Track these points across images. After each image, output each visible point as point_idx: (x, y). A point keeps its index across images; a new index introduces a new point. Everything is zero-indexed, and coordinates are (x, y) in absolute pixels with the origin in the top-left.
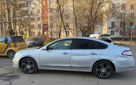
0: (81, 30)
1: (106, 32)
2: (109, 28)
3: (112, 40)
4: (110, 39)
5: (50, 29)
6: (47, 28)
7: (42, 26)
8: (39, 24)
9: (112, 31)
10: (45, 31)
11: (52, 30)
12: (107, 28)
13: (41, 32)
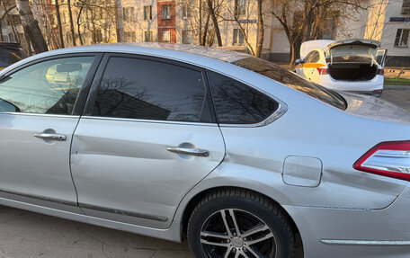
0: (285, 25)
1: (380, 36)
2: (392, 20)
3: (380, 67)
4: (374, 61)
5: (180, 23)
6: (173, 17)
7: (155, 10)
8: (146, 4)
9: (399, 31)
10: (166, 29)
11: (186, 25)
12: (382, 19)
13: (155, 32)
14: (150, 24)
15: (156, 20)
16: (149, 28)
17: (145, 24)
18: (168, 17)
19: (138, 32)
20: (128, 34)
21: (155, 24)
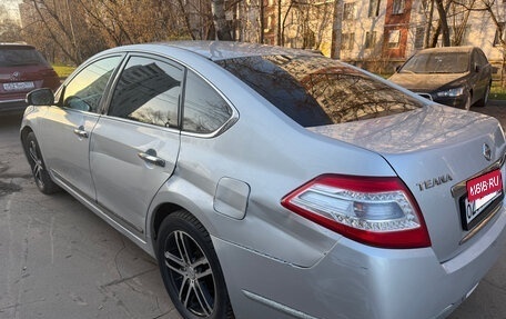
5: (416, 18)
6: (407, 12)
7: (384, 4)
10: (393, 28)
13: (379, 32)
14: (374, 22)
15: (384, 16)
16: (373, 26)
17: (368, 23)
18: (400, 12)
19: (358, 33)
20: (345, 36)
21: (382, 22)
